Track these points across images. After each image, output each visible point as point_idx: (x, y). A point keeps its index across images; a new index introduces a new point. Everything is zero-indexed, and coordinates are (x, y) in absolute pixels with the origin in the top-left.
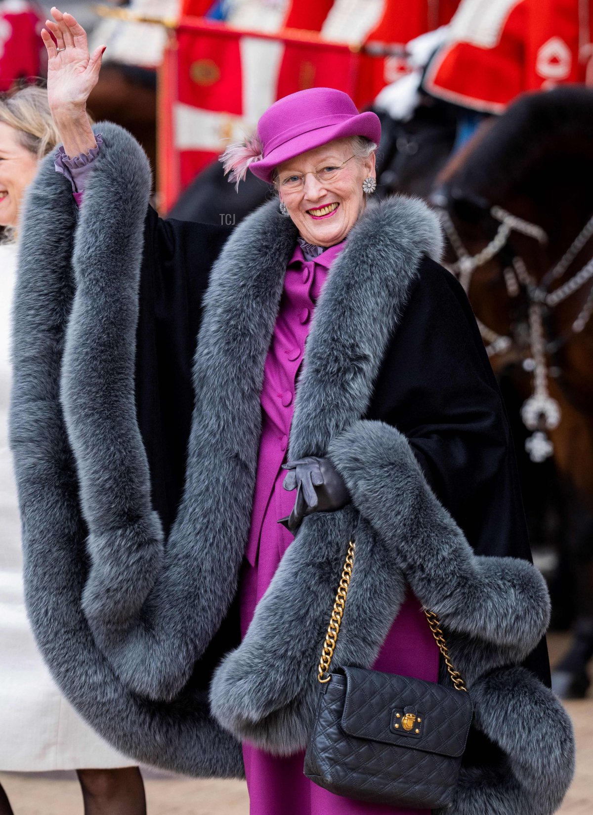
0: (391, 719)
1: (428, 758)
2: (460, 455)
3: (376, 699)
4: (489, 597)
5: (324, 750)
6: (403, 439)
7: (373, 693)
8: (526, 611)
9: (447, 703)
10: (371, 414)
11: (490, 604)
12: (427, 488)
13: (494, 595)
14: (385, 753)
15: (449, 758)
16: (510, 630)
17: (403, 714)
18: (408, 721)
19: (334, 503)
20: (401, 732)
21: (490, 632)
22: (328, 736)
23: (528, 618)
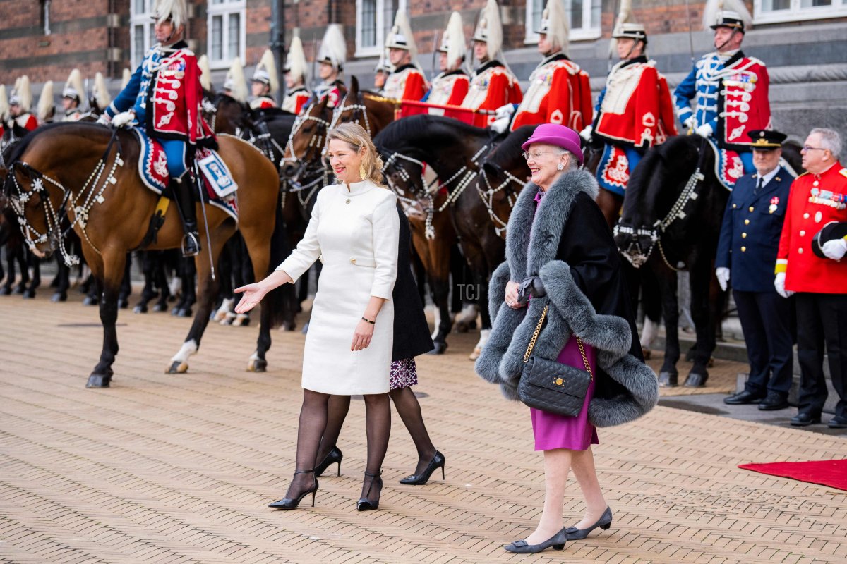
0: (552, 379)
1: (568, 396)
2: (594, 274)
3: (546, 371)
4: (599, 332)
5: (523, 388)
6: (569, 267)
7: (544, 369)
8: (614, 338)
9: (579, 375)
10: (557, 258)
11: (599, 335)
12: (576, 287)
13: (601, 331)
14: (549, 393)
15: (578, 398)
16: (607, 346)
17: (557, 378)
18: (559, 381)
19: (540, 294)
20: (556, 385)
21: (598, 346)
22: (525, 383)
23: (614, 342)
